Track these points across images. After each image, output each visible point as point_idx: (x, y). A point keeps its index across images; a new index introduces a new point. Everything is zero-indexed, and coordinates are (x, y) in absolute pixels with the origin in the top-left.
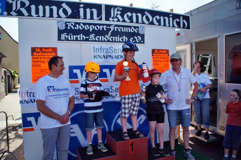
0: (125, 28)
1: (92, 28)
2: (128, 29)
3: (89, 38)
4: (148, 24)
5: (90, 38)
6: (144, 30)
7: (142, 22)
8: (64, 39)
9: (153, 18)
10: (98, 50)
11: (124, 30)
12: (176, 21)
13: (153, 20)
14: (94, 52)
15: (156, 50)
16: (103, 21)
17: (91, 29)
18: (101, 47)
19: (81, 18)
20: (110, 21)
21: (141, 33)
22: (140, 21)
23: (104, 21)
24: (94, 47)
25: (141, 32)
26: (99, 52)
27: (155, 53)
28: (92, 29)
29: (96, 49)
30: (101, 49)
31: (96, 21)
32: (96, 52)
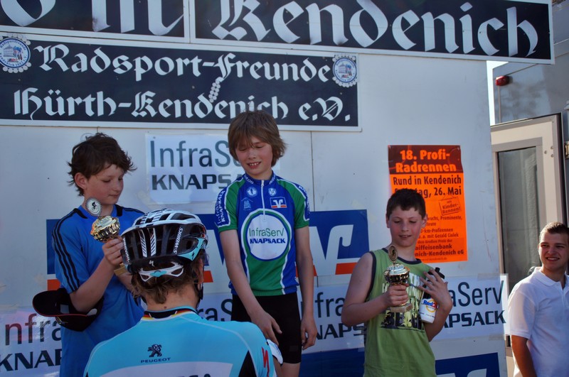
0: (276, 66)
1: (144, 65)
2: (290, 70)
3: (133, 107)
4: (371, 47)
5: (137, 106)
6: (353, 70)
7: (346, 40)
8: (26, 111)
9: (391, 21)
10: (167, 154)
11: (272, 73)
12: (489, 27)
13: (389, 31)
14: (153, 165)
15: (405, 148)
16: (186, 39)
17: (139, 72)
18: (181, 143)
19: (97, 26)
20: (215, 37)
21: (344, 85)
22: (338, 34)
23: (190, 40)
24: (152, 143)
25: (342, 81)
26: (172, 165)
27: (400, 161)
28: (144, 71)
29: (162, 151)
30: (181, 150)
31: (158, 37)
32: (162, 165)
